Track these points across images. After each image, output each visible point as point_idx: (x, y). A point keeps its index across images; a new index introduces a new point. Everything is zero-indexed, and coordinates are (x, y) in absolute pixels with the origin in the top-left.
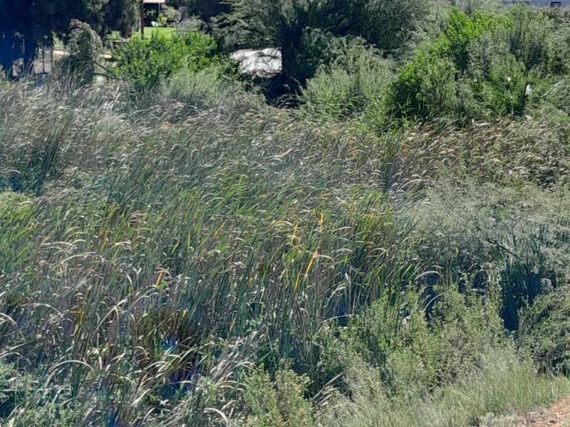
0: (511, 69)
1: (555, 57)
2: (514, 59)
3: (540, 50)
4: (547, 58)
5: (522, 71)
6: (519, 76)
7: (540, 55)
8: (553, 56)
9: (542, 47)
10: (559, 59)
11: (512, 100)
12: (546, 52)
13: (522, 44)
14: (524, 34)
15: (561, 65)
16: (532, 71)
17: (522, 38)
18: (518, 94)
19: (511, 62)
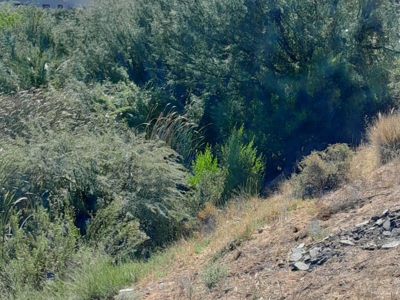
0: (30, 52)
1: (59, 43)
2: (32, 45)
3: (49, 39)
4: (54, 44)
5: (38, 53)
6: (36, 57)
7: (48, 42)
8: (58, 43)
9: (50, 36)
10: (62, 45)
11: (34, 74)
12: (53, 40)
13: (36, 34)
14: (36, 27)
15: (64, 49)
16: (44, 53)
17: (35, 30)
18: (38, 70)
19: (30, 47)
